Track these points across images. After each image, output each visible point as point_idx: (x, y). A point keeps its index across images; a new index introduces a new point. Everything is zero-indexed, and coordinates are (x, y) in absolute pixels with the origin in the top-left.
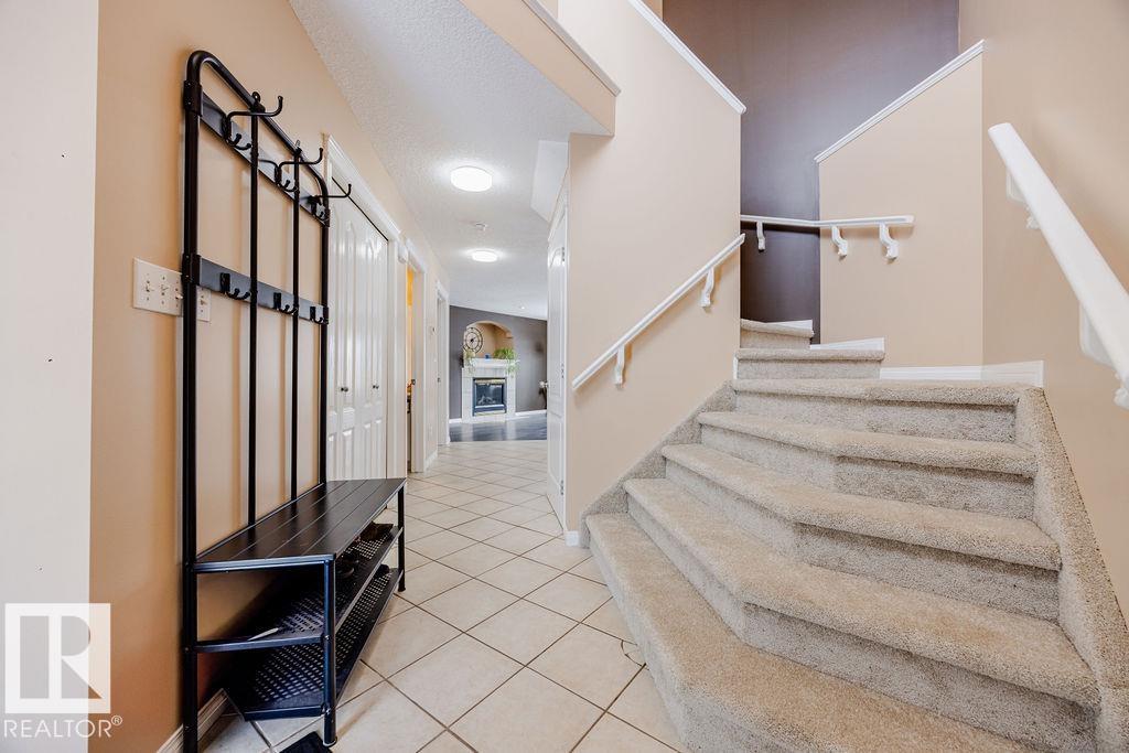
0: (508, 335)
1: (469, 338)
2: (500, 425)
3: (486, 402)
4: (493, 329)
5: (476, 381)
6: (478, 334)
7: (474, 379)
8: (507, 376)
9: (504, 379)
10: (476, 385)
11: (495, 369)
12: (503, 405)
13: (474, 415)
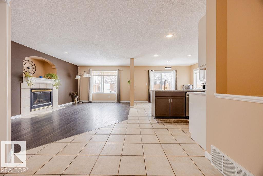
0: (53, 67)
1: (26, 66)
2: (49, 114)
3: (39, 102)
4: (43, 63)
5: (33, 91)
6: (33, 65)
7: (31, 90)
8: (53, 88)
9: (52, 89)
10: (32, 93)
11: (46, 84)
12: (51, 103)
13: (31, 111)
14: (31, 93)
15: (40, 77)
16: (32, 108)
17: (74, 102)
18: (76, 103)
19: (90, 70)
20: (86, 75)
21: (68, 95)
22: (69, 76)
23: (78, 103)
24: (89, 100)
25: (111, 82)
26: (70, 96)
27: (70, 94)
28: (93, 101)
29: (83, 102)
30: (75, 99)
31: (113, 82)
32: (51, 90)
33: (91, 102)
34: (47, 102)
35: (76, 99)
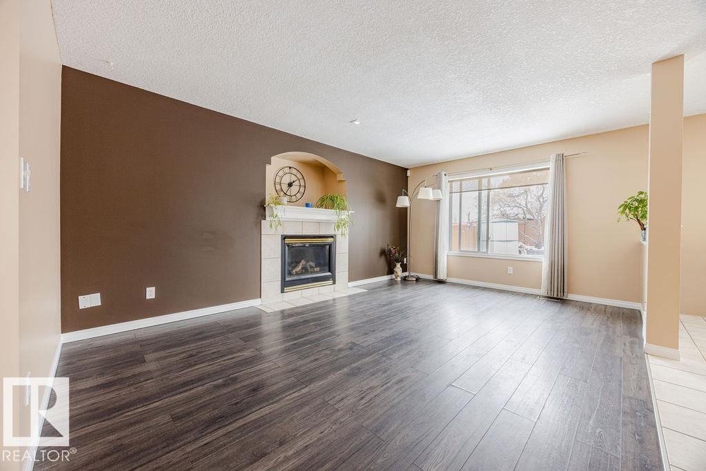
0: (340, 177)
3: (306, 270)
5: (287, 241)
6: (300, 177)
7: (284, 238)
8: (337, 232)
9: (332, 237)
10: (287, 247)
11: (319, 223)
12: (330, 274)
13: (282, 291)
14: (284, 245)
15: (307, 205)
16: (285, 284)
17: (393, 276)
18: (399, 279)
19: (440, 174)
20: (427, 194)
21: (379, 255)
22: (381, 199)
23: (404, 279)
24: (436, 274)
25: (521, 216)
26: (383, 259)
27: (383, 253)
28: (450, 280)
29: (418, 280)
30: (395, 266)
31: (528, 216)
32: (330, 240)
33: (441, 282)
34: (321, 271)
35: (398, 268)
